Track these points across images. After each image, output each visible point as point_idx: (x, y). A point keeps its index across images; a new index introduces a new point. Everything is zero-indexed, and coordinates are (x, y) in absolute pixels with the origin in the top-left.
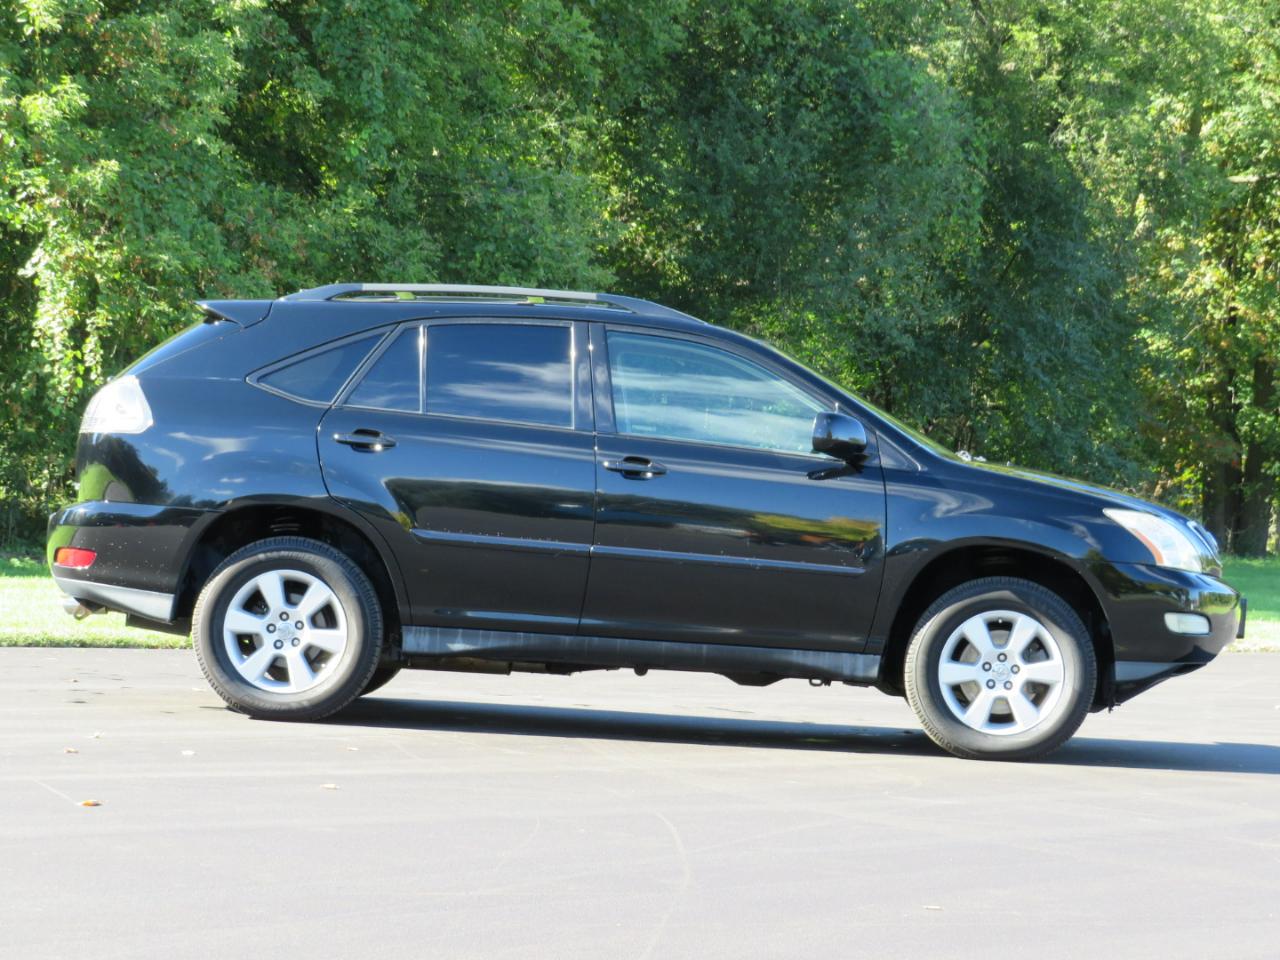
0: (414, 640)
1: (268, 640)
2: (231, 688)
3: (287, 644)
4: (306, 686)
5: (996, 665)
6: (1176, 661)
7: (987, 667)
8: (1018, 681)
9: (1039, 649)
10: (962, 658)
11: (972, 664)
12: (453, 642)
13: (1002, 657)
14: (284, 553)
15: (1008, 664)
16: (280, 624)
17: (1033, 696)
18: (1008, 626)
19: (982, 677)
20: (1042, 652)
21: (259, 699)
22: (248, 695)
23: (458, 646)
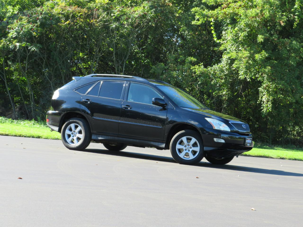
0: (94, 137)
1: (72, 135)
2: (65, 143)
3: (75, 136)
4: (77, 144)
5: (187, 146)
6: (218, 147)
7: (185, 146)
8: (191, 150)
9: (195, 145)
10: (181, 144)
11: (183, 145)
12: (99, 137)
13: (189, 145)
14: (74, 120)
15: (189, 147)
16: (74, 133)
17: (193, 153)
18: (191, 139)
19: (184, 148)
20: (196, 145)
21: (69, 146)
22: (68, 145)
23: (100, 138)
